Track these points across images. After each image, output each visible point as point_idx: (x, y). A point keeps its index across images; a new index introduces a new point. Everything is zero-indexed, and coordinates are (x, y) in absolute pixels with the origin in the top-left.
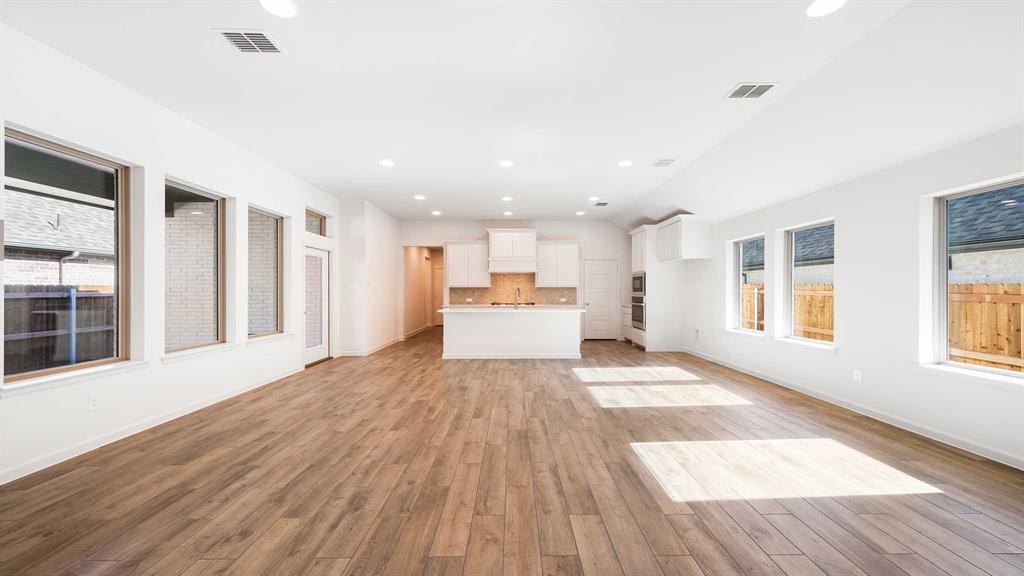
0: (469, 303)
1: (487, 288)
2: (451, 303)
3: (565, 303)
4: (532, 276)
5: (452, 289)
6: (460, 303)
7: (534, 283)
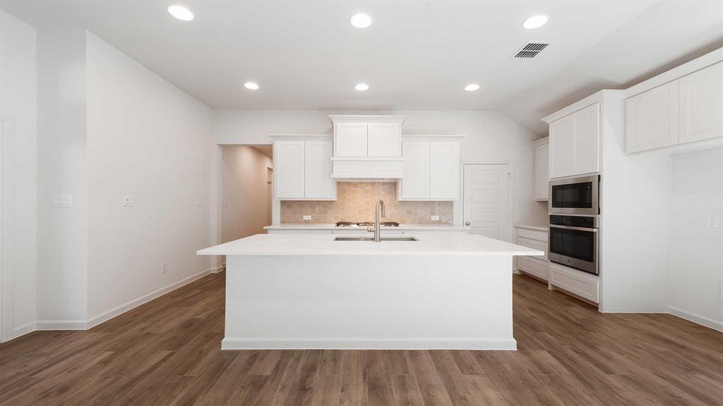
0: (307, 222)
1: (332, 202)
2: (283, 222)
3: (439, 223)
4: (393, 185)
5: (285, 204)
6: (296, 222)
7: (396, 194)
